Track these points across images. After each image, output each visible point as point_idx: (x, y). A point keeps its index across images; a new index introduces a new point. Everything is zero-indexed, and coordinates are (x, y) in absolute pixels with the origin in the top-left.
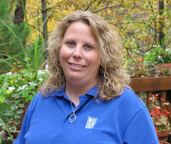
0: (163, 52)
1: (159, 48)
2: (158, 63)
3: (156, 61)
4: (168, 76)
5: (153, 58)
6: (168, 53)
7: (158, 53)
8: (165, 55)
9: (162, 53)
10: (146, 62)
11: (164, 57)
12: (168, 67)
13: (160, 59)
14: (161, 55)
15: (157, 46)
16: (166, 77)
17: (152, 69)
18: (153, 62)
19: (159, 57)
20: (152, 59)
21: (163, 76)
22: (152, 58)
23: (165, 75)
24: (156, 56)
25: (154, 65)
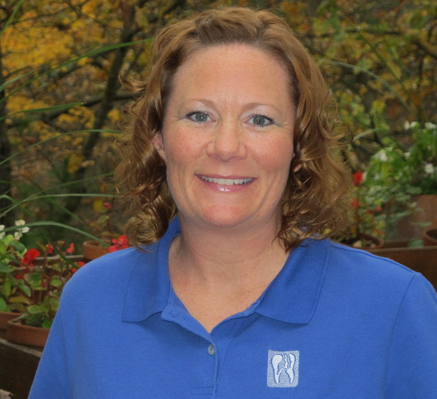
5: (405, 174)
10: (379, 188)
13: (432, 177)
15: (423, 127)
17: (400, 215)
20: (401, 179)
22: (400, 174)
24: (418, 164)
25: (407, 201)
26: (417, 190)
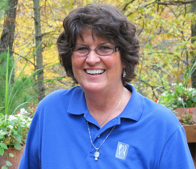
2: (177, 107)
3: (175, 104)
4: (191, 124)
6: (191, 95)
7: (178, 94)
8: (187, 96)
9: (184, 94)
11: (186, 100)
12: (190, 113)
14: (182, 97)
16: (187, 125)
19: (180, 99)
21: (184, 124)
23: (186, 123)
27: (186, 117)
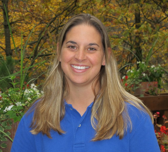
0: (148, 70)
1: (143, 64)
3: (141, 79)
4: (155, 95)
5: (137, 76)
6: (153, 71)
7: (142, 70)
8: (150, 72)
10: (129, 80)
11: (149, 75)
12: (154, 86)
13: (145, 77)
14: (145, 73)
16: (152, 96)
17: (137, 88)
18: (137, 81)
19: (144, 75)
20: (136, 78)
21: (149, 95)
22: (135, 76)
23: (151, 95)
24: (141, 73)
25: (138, 84)
26: (141, 81)
27: (151, 89)
